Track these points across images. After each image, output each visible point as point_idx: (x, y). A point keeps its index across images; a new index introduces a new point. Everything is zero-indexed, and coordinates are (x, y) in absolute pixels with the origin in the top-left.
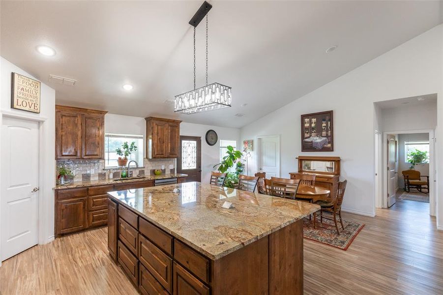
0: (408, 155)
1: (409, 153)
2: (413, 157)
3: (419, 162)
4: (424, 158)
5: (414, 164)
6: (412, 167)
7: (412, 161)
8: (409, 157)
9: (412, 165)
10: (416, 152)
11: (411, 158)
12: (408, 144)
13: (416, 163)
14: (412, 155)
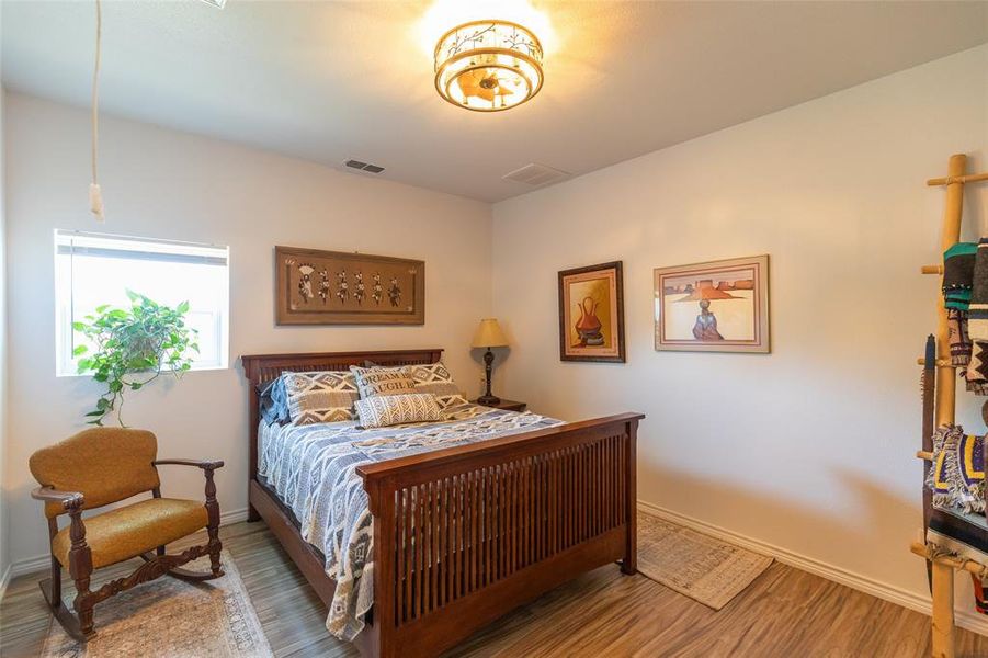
0: (76, 326)
1: (87, 311)
2: (107, 335)
3: (143, 366)
4: (175, 341)
5: (117, 387)
6: (104, 407)
7: (106, 367)
8: (81, 339)
9: (102, 390)
10: (126, 307)
11: (96, 347)
12: (76, 250)
13: (128, 378)
14: (102, 324)
